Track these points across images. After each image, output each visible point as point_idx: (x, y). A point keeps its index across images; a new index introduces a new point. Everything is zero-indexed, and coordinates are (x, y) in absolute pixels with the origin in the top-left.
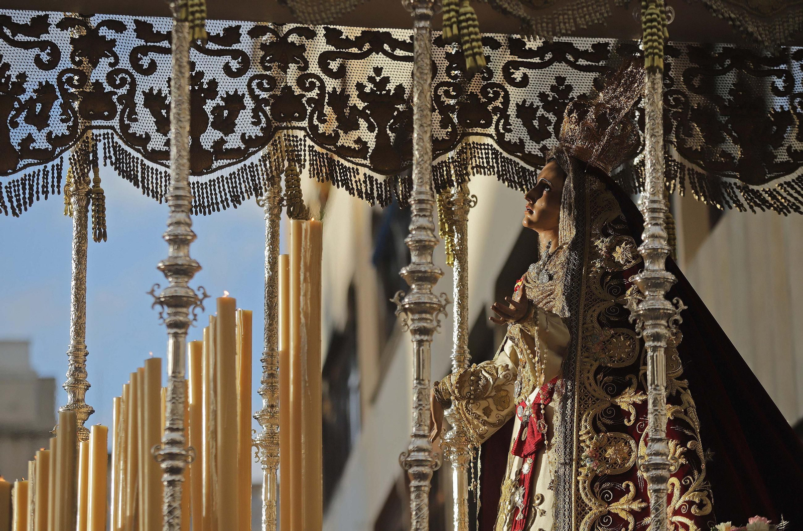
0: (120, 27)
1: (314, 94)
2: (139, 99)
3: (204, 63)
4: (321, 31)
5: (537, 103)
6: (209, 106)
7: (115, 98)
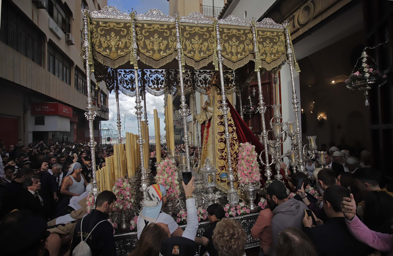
0: (147, 71)
2: (150, 81)
3: (159, 76)
5: (202, 79)
6: (159, 82)
7: (147, 81)
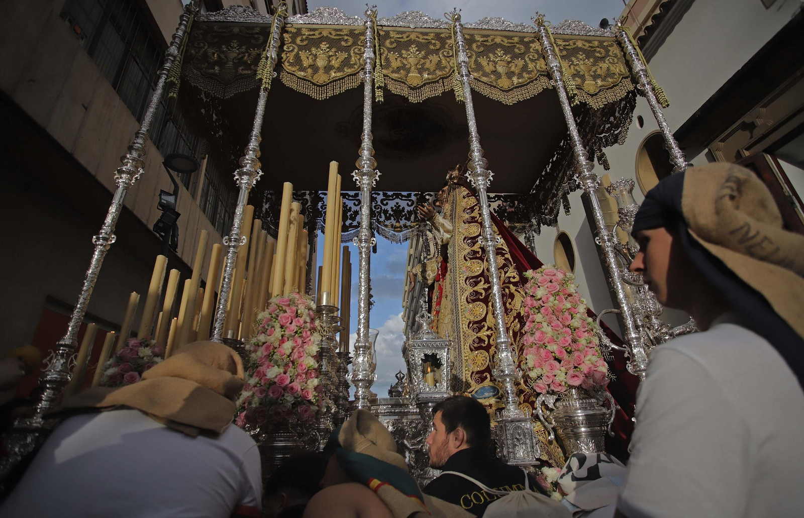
1: (379, 210)
3: (348, 202)
4: (381, 193)
6: (349, 214)
